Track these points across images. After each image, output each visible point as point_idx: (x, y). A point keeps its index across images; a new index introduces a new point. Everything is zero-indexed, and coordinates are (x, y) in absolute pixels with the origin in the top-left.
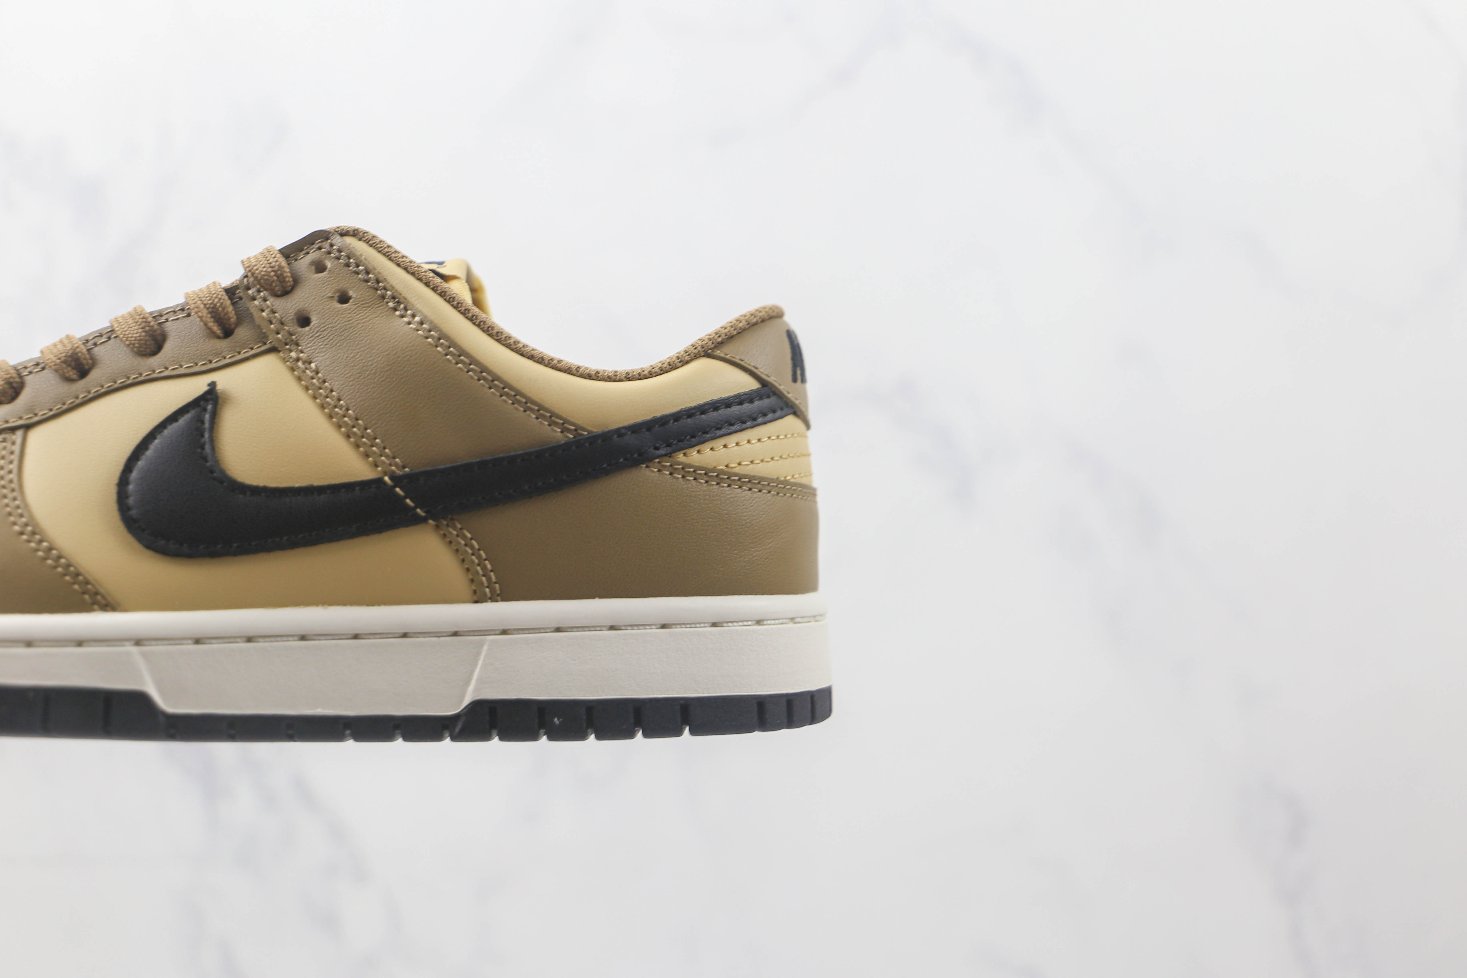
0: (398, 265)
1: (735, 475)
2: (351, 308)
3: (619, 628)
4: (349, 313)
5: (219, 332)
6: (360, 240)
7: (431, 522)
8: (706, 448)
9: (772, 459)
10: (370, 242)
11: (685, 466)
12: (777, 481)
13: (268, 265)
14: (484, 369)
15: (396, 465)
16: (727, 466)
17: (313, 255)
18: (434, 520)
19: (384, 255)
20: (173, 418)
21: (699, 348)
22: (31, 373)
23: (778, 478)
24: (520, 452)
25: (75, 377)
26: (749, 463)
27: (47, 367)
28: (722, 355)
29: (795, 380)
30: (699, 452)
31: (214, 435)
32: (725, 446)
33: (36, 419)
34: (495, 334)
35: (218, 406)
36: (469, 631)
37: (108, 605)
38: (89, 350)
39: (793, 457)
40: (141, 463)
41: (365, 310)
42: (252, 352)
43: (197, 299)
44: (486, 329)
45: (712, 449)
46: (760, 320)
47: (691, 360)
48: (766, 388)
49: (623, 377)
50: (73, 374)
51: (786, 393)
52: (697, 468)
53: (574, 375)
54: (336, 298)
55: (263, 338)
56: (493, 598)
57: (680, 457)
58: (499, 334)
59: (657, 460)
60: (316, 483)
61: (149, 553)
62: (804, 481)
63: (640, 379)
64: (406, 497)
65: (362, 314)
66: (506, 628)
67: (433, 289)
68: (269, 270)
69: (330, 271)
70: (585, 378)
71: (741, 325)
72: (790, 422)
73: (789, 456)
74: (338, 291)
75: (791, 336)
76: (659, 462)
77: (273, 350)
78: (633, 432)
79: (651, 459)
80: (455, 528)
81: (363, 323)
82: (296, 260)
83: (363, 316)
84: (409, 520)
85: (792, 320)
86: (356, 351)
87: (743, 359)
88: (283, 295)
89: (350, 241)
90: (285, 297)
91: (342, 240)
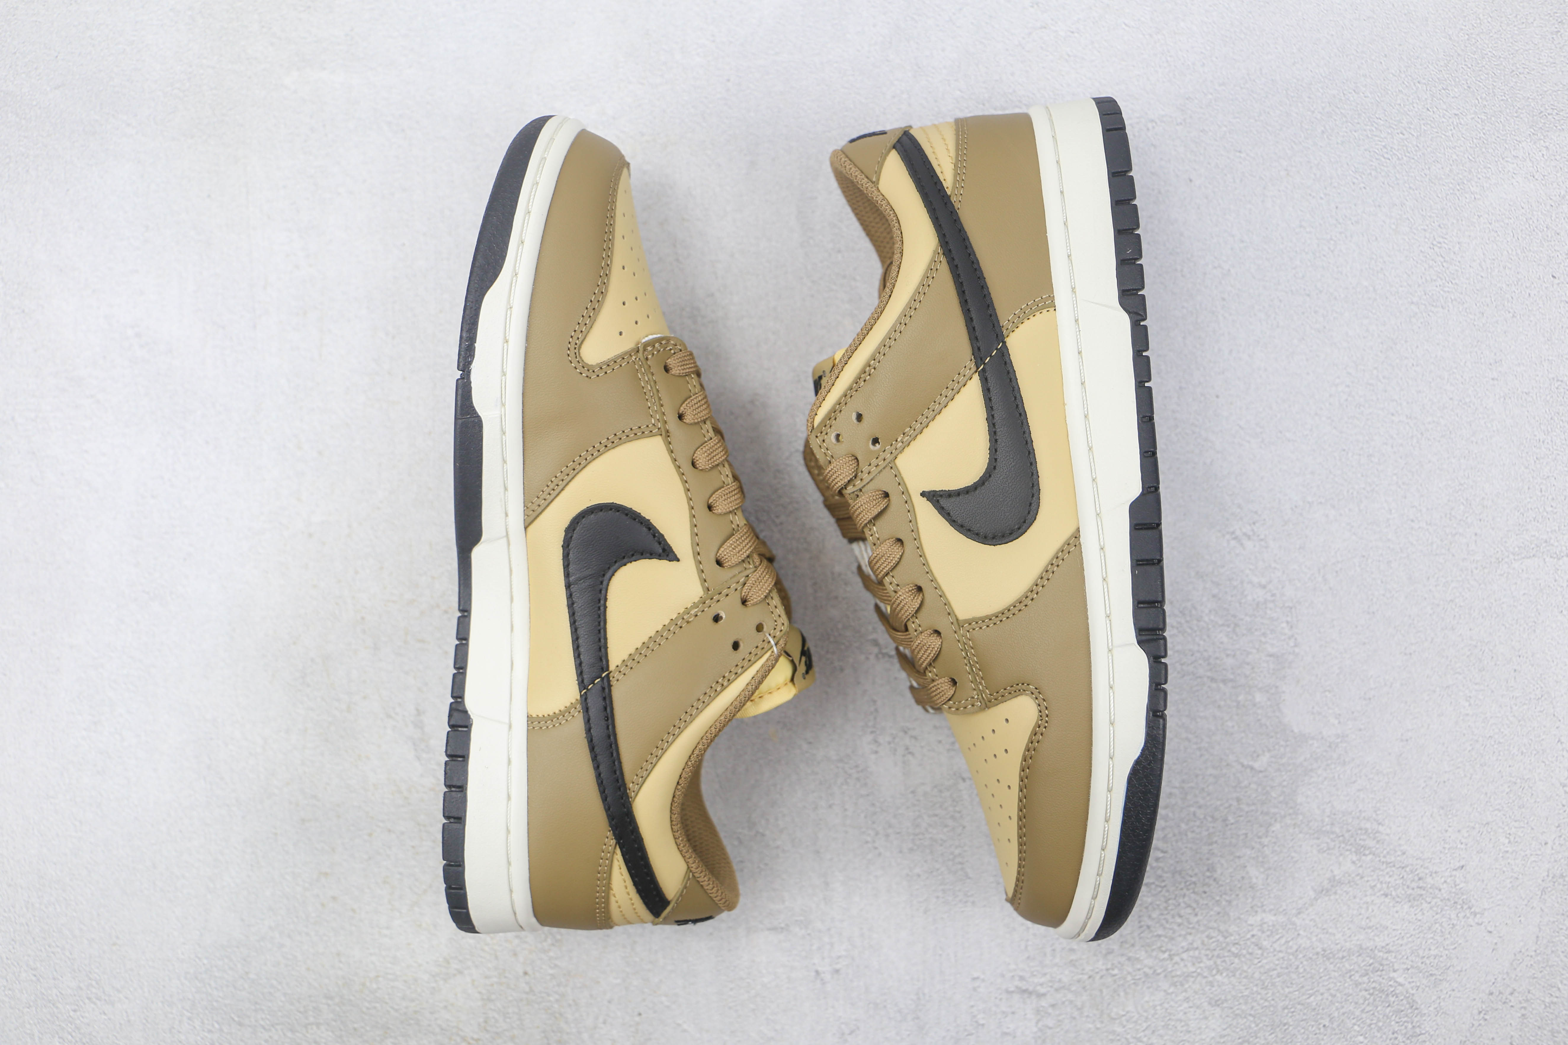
9: (943, 139)
15: (970, 364)
16: (952, 164)
20: (946, 518)
26: (948, 151)
28: (876, 175)
29: (885, 134)
33: (951, 614)
35: (937, 490)
36: (1075, 313)
37: (1076, 536)
39: (939, 129)
42: (897, 476)
47: (881, 193)
51: (897, 137)
52: (955, 180)
54: (859, 423)
55: (887, 469)
56: (1052, 299)
57: (949, 191)
61: (1037, 518)
64: (990, 357)
66: (1071, 290)
67: (848, 362)
72: (912, 132)
74: (854, 422)
76: (954, 203)
77: (894, 461)
79: (953, 207)
80: (1008, 325)
84: (1004, 353)
85: (841, 142)
88: (858, 461)
89: (818, 420)
90: (859, 458)
91: (817, 426)
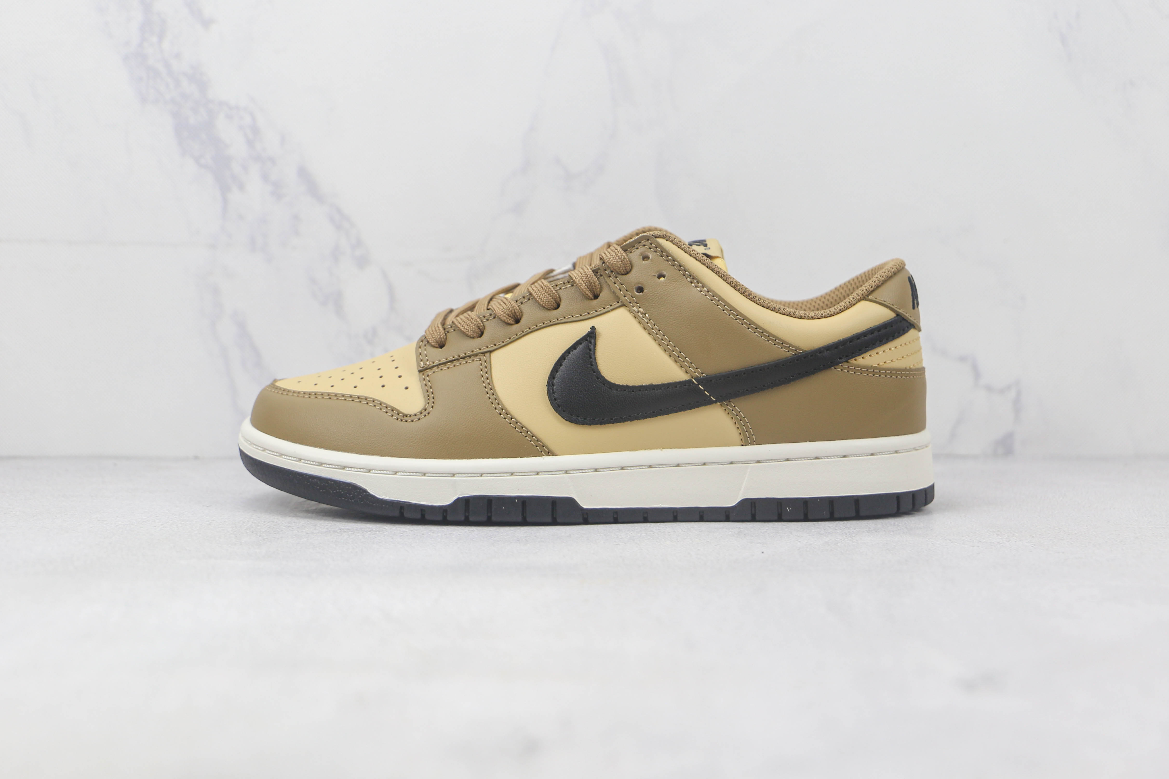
0: (691, 256)
1: (883, 369)
2: (666, 282)
3: (820, 458)
4: (666, 285)
5: (591, 296)
6: (667, 240)
7: (718, 403)
8: (866, 355)
9: (903, 357)
10: (674, 242)
11: (856, 366)
12: (905, 369)
13: (618, 258)
14: (745, 318)
15: (699, 372)
16: (878, 365)
17: (641, 249)
18: (719, 403)
19: (682, 249)
20: (574, 347)
21: (861, 296)
22: (488, 320)
23: (906, 368)
24: (767, 364)
25: (513, 322)
26: (890, 362)
27: (496, 316)
28: (873, 299)
29: (914, 308)
30: (863, 358)
31: (596, 356)
32: (877, 353)
33: (495, 347)
34: (748, 295)
35: (596, 340)
36: (739, 462)
37: (550, 453)
38: (518, 306)
39: (914, 354)
40: (558, 374)
41: (675, 283)
42: (611, 308)
43: (579, 278)
44: (742, 292)
45: (870, 356)
46: (893, 274)
47: (856, 303)
48: (899, 317)
49: (819, 317)
50: (511, 321)
51: (910, 317)
52: (862, 367)
53: (792, 317)
54: (657, 276)
55: (617, 299)
56: (752, 444)
57: (853, 361)
58: (750, 295)
59: (841, 365)
60: (655, 383)
61: (568, 422)
62: (919, 366)
63: (829, 317)
64: (705, 390)
65: (673, 286)
66: (759, 459)
67: (712, 270)
68: (619, 260)
69: (651, 260)
70: (798, 318)
71: (883, 278)
72: (912, 332)
73: (911, 354)
74: (658, 272)
75: (911, 280)
76: (842, 366)
77: (623, 305)
78: (827, 350)
79: (838, 364)
80: (731, 406)
81: (674, 291)
82: (631, 252)
83: (674, 287)
84: (706, 402)
85: (911, 269)
86: (672, 308)
87: (885, 300)
88: (626, 274)
89: (661, 241)
90: (627, 276)
91: (656, 241)
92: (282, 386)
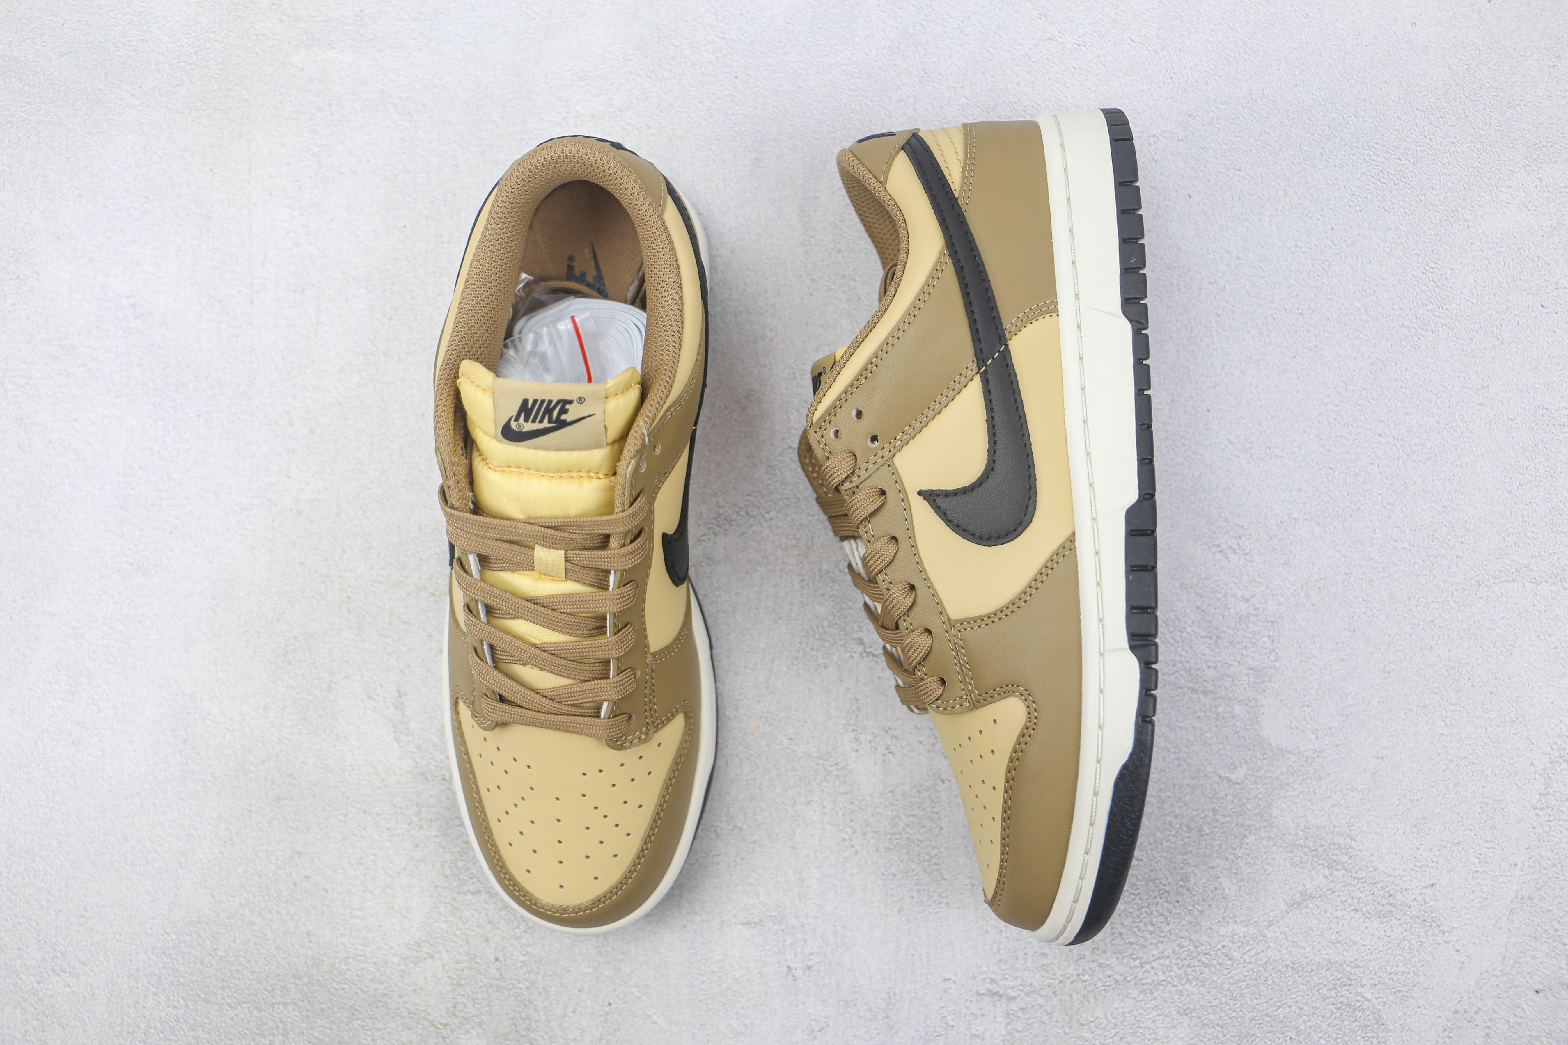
2: (867, 408)
4: (871, 406)
5: (882, 497)
9: (951, 141)
11: (962, 189)
15: (972, 366)
16: (960, 166)
20: (942, 515)
25: (913, 592)
26: (956, 154)
29: (894, 135)
33: (942, 613)
35: (934, 490)
36: (1078, 318)
37: (1072, 539)
41: (869, 395)
42: (895, 473)
48: (905, 149)
50: (912, 595)
51: (905, 138)
52: (963, 183)
54: (859, 419)
55: (885, 466)
56: (1055, 304)
59: (961, 206)
64: (992, 358)
69: (839, 426)
72: (922, 135)
73: (947, 134)
74: (854, 419)
77: (892, 459)
80: (1011, 328)
84: (1006, 356)
89: (817, 415)
90: (857, 455)
91: (817, 421)
92: (992, 892)
